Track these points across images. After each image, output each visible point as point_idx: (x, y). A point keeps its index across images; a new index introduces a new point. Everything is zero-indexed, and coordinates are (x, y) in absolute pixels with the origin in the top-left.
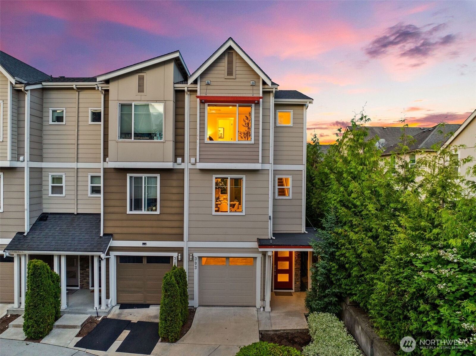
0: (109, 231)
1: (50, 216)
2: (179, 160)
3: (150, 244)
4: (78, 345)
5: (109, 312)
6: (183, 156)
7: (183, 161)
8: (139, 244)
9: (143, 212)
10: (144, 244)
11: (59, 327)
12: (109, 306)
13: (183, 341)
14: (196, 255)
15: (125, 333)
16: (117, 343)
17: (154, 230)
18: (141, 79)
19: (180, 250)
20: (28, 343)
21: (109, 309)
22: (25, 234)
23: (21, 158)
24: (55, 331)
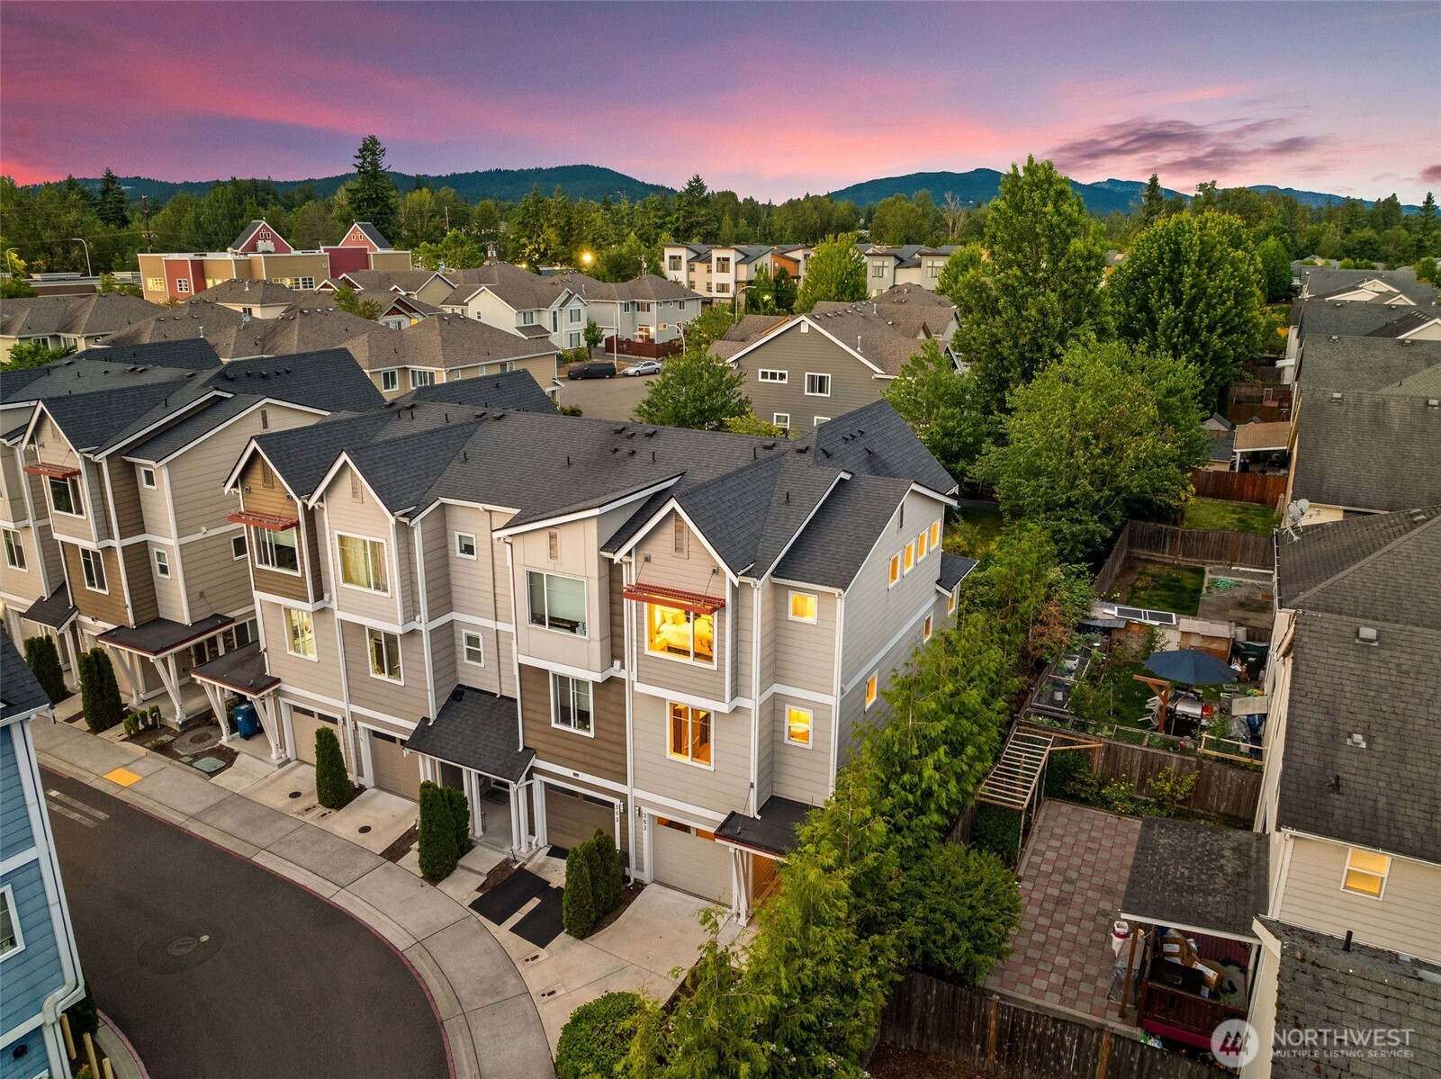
0: (531, 744)
1: (466, 692)
2: (617, 663)
3: (584, 777)
4: (474, 905)
5: (530, 859)
6: (622, 659)
7: (623, 667)
8: (569, 773)
9: (571, 729)
10: (575, 774)
11: (462, 867)
12: (534, 847)
13: (593, 940)
14: (645, 810)
15: (534, 902)
16: (517, 917)
17: (588, 759)
18: (553, 537)
19: (623, 797)
20: (425, 883)
21: (532, 853)
22: (430, 724)
23: (418, 618)
24: (458, 873)
